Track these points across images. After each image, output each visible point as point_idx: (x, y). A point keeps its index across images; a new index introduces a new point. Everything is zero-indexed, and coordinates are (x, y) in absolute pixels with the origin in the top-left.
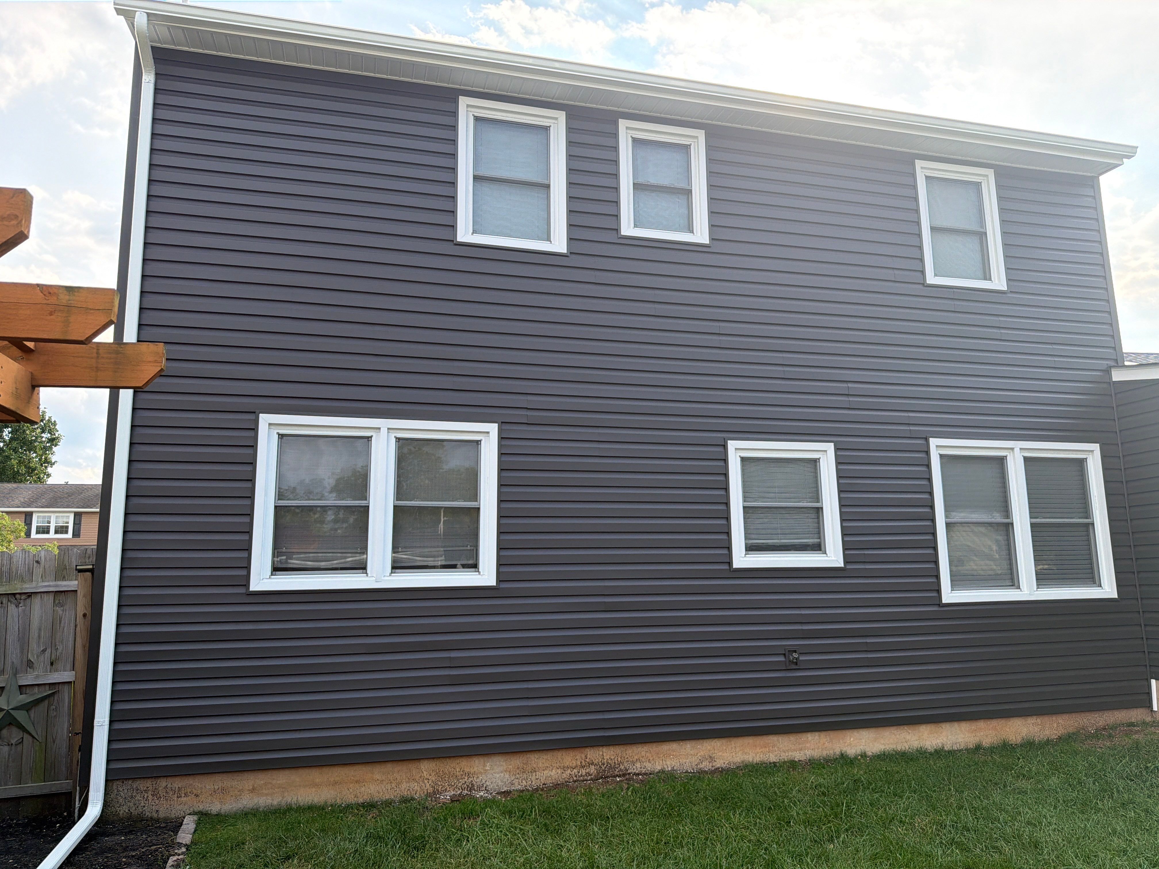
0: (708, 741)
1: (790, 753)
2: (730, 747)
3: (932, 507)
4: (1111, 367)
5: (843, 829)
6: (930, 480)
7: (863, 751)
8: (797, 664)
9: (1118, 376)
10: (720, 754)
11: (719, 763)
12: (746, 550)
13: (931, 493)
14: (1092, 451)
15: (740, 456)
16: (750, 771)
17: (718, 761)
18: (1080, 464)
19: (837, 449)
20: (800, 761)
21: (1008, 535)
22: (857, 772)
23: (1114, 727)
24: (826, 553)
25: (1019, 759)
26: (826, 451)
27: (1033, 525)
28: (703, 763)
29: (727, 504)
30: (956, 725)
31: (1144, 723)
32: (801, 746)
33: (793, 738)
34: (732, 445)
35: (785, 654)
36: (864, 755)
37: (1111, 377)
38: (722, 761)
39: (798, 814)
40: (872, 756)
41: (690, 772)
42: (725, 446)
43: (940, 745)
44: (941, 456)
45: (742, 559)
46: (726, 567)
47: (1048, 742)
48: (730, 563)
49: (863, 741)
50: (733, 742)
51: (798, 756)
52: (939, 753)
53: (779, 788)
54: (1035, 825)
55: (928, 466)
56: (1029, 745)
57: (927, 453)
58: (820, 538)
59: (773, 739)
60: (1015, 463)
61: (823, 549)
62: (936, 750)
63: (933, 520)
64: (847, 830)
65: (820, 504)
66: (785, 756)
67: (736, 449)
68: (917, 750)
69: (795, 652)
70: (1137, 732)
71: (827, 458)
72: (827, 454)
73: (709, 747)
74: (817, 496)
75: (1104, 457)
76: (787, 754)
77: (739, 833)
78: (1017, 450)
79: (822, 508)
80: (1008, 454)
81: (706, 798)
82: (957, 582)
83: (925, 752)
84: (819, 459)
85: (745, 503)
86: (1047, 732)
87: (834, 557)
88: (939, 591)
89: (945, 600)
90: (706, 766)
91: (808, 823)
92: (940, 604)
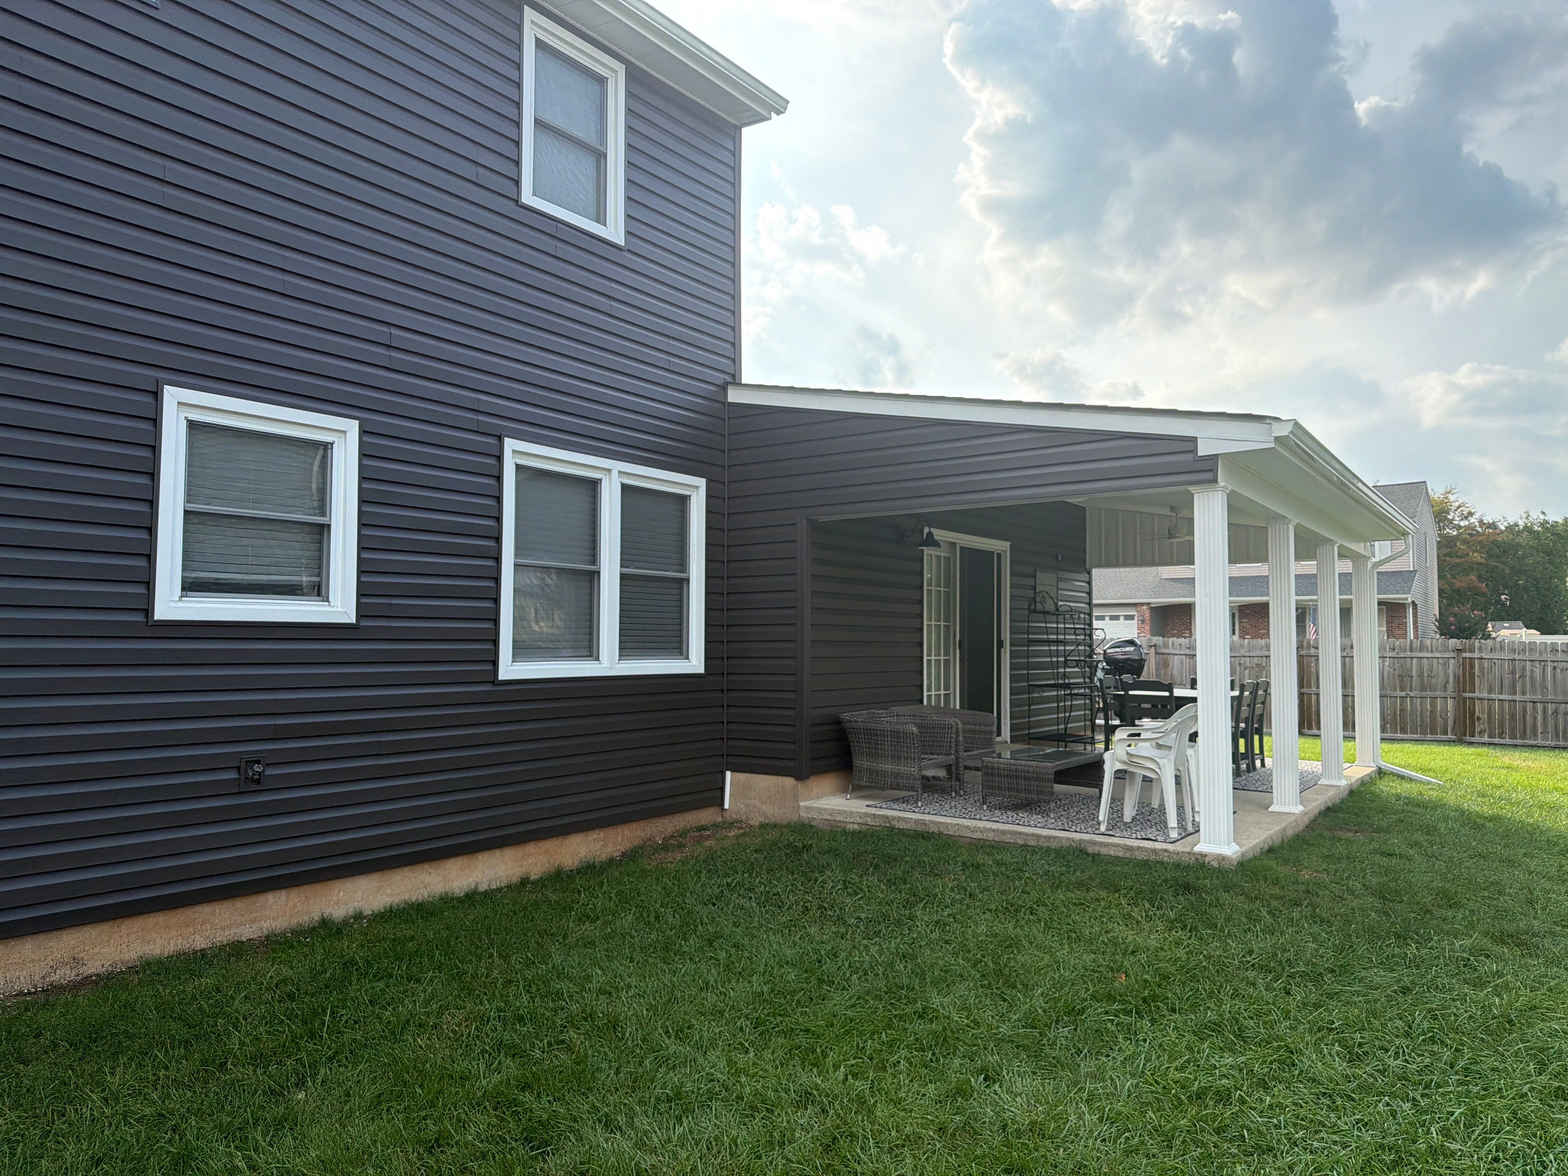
1: (233, 930)
3: (498, 540)
4: (727, 383)
5: (324, 1059)
6: (499, 499)
7: (358, 911)
8: (259, 783)
9: (734, 396)
10: (97, 950)
11: (93, 968)
12: (183, 589)
13: (499, 519)
14: (697, 487)
15: (186, 418)
16: (154, 973)
17: (90, 963)
18: (683, 501)
19: (363, 432)
20: (251, 940)
21: (591, 588)
22: (349, 948)
23: (683, 834)
24: (328, 601)
25: (579, 892)
26: (345, 432)
27: (623, 577)
28: (58, 972)
29: (152, 503)
30: (497, 853)
31: (716, 825)
32: (253, 915)
33: (240, 904)
34: (172, 395)
35: (238, 768)
36: (358, 916)
37: (726, 396)
38: (98, 964)
39: (242, 1044)
40: (372, 915)
41: (29, 993)
42: (157, 395)
43: (473, 886)
44: (519, 467)
45: (173, 604)
46: (139, 618)
47: (611, 862)
48: (148, 611)
49: (360, 893)
51: (246, 932)
52: (472, 898)
53: (209, 998)
54: (610, 994)
55: (499, 478)
56: (588, 869)
57: (500, 458)
58: (319, 575)
60: (610, 491)
61: (323, 593)
62: (467, 895)
63: (498, 560)
64: (331, 1059)
65: (327, 519)
66: (223, 937)
67: (179, 403)
68: (441, 898)
69: (258, 762)
70: (708, 838)
71: (345, 445)
72: (345, 438)
73: (72, 942)
74: (323, 504)
75: (709, 496)
76: (227, 933)
77: (120, 1108)
78: (615, 473)
79: (329, 526)
80: (603, 476)
81: (55, 1046)
82: (521, 651)
83: (452, 899)
84: (332, 444)
85: (189, 505)
86: (609, 849)
87: (342, 607)
88: (495, 663)
89: (503, 675)
90: (65, 975)
91: (259, 1059)
92: (495, 682)
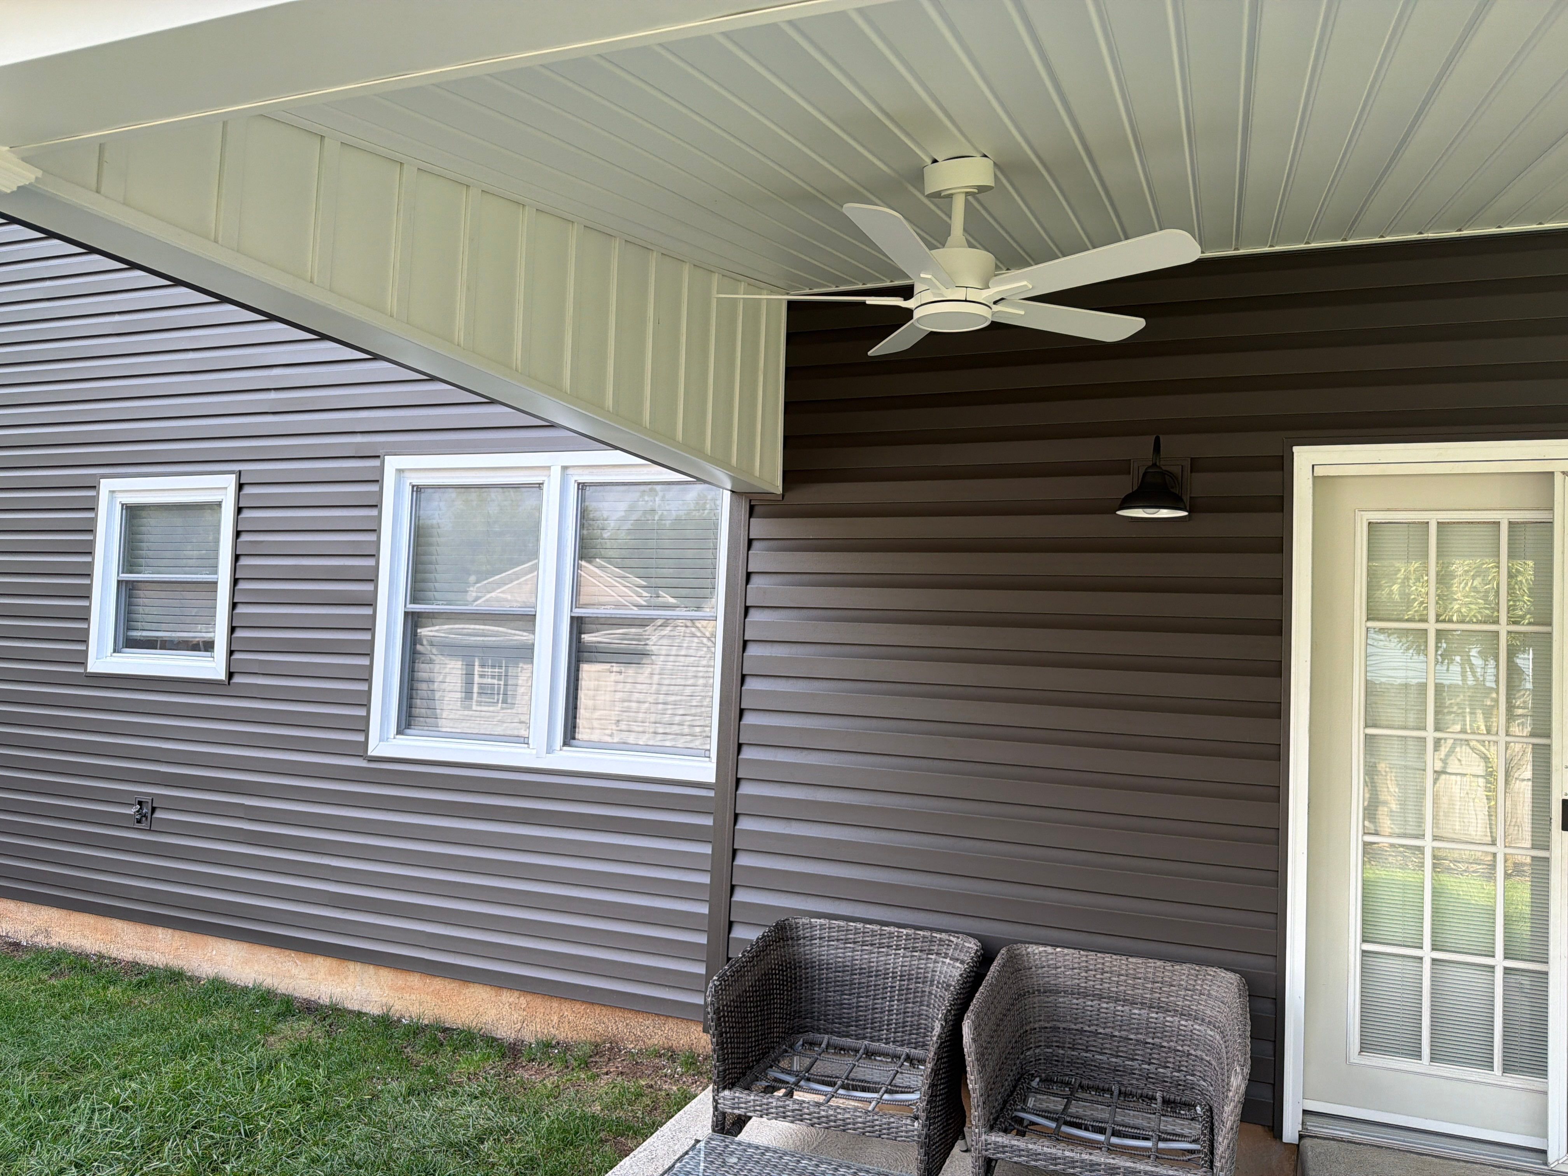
0: (46, 907)
1: (135, 951)
2: (68, 923)
10: (57, 928)
11: (54, 942)
15: (120, 502)
17: (53, 937)
19: (241, 485)
24: (213, 656)
26: (226, 489)
28: (38, 937)
29: (91, 576)
30: (371, 969)
32: (148, 944)
33: (140, 929)
34: (105, 486)
35: (134, 805)
38: (57, 940)
42: (97, 489)
46: (80, 670)
48: (85, 665)
49: (230, 959)
50: (72, 917)
59: (118, 925)
67: (111, 492)
69: (145, 803)
71: (227, 499)
72: (227, 494)
73: (46, 917)
78: (556, 470)
85: (122, 575)
88: (366, 733)
89: (373, 750)
90: (41, 941)
92: (364, 757)
